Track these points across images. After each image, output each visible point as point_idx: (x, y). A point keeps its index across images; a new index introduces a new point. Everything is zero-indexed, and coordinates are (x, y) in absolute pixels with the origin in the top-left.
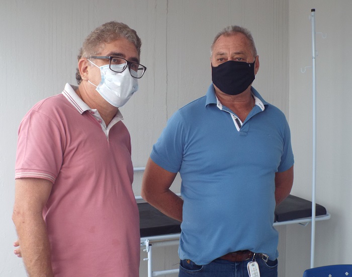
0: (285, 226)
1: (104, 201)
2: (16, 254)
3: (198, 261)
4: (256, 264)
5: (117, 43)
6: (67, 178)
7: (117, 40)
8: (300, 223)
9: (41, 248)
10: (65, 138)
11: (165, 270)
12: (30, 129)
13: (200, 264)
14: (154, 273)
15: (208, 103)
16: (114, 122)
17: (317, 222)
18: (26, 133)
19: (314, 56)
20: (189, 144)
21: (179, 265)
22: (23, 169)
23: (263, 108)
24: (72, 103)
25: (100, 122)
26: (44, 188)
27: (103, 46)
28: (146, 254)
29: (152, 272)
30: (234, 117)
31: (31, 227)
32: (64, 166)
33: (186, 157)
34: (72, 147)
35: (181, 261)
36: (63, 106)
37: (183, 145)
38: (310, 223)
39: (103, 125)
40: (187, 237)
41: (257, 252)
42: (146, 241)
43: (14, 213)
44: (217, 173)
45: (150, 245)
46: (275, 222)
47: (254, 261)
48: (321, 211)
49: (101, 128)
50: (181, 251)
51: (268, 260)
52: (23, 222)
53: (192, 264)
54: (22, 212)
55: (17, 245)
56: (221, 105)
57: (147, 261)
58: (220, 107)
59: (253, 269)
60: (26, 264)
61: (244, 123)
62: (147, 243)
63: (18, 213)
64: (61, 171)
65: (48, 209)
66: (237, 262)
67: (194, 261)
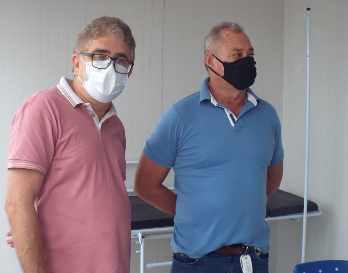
0: (277, 221)
1: (95, 194)
2: (9, 243)
3: (192, 254)
4: (249, 257)
5: (103, 39)
6: (58, 169)
7: (102, 36)
8: (291, 219)
9: (32, 237)
10: (57, 131)
11: (157, 262)
12: (22, 121)
13: (194, 258)
14: (146, 265)
15: (201, 99)
16: (108, 116)
17: (308, 218)
18: (19, 125)
19: (308, 54)
20: (184, 139)
21: (172, 258)
22: (14, 160)
23: (255, 104)
24: (66, 96)
25: (93, 115)
26: (36, 179)
27: (90, 42)
28: (139, 246)
29: (145, 264)
30: (228, 113)
31: (23, 217)
32: (55, 158)
33: (180, 152)
34: (62, 140)
35: (174, 254)
36: (57, 99)
37: (178, 140)
38: (302, 219)
39: (96, 119)
40: (180, 230)
41: (250, 246)
42: (139, 233)
43: (6, 203)
44: (213, 168)
45: (143, 237)
46: (267, 217)
47: (246, 254)
48: (313, 207)
49: (93, 121)
50: (174, 243)
51: (261, 254)
52: (15, 212)
53: (186, 257)
54: (13, 202)
55: (9, 235)
56: (215, 100)
57: (139, 253)
58: (214, 103)
59: (246, 262)
60: (18, 253)
61: (238, 118)
62: (140, 236)
63: (11, 203)
64: (53, 163)
65: (39, 200)
66: (230, 255)
67: (187, 254)
